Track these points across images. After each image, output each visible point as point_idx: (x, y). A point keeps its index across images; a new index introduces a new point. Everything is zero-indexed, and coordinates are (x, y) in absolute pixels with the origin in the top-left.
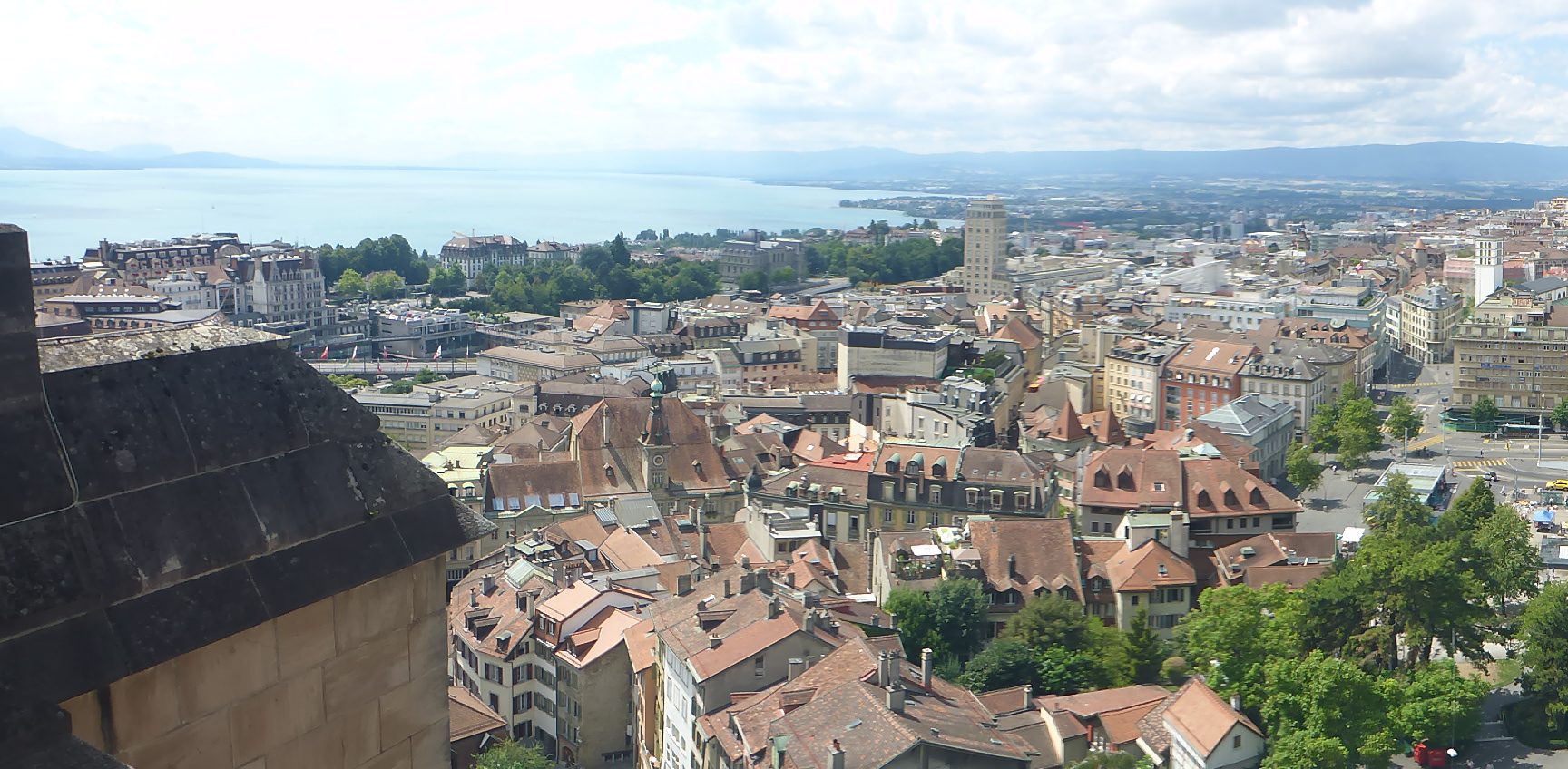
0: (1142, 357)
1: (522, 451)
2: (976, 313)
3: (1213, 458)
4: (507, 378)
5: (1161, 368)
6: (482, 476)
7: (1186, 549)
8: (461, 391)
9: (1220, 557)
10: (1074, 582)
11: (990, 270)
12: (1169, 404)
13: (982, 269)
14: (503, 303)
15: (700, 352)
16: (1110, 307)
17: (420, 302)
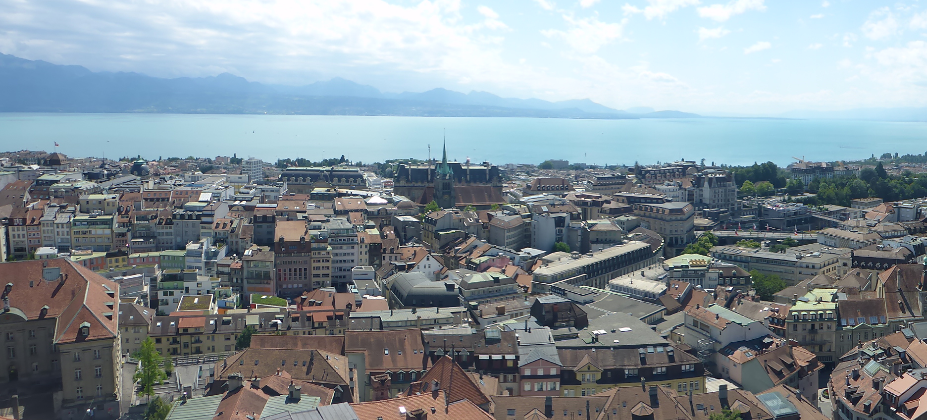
1: (850, 291)
4: (834, 245)
6: (836, 307)
8: (812, 253)
17: (782, 198)
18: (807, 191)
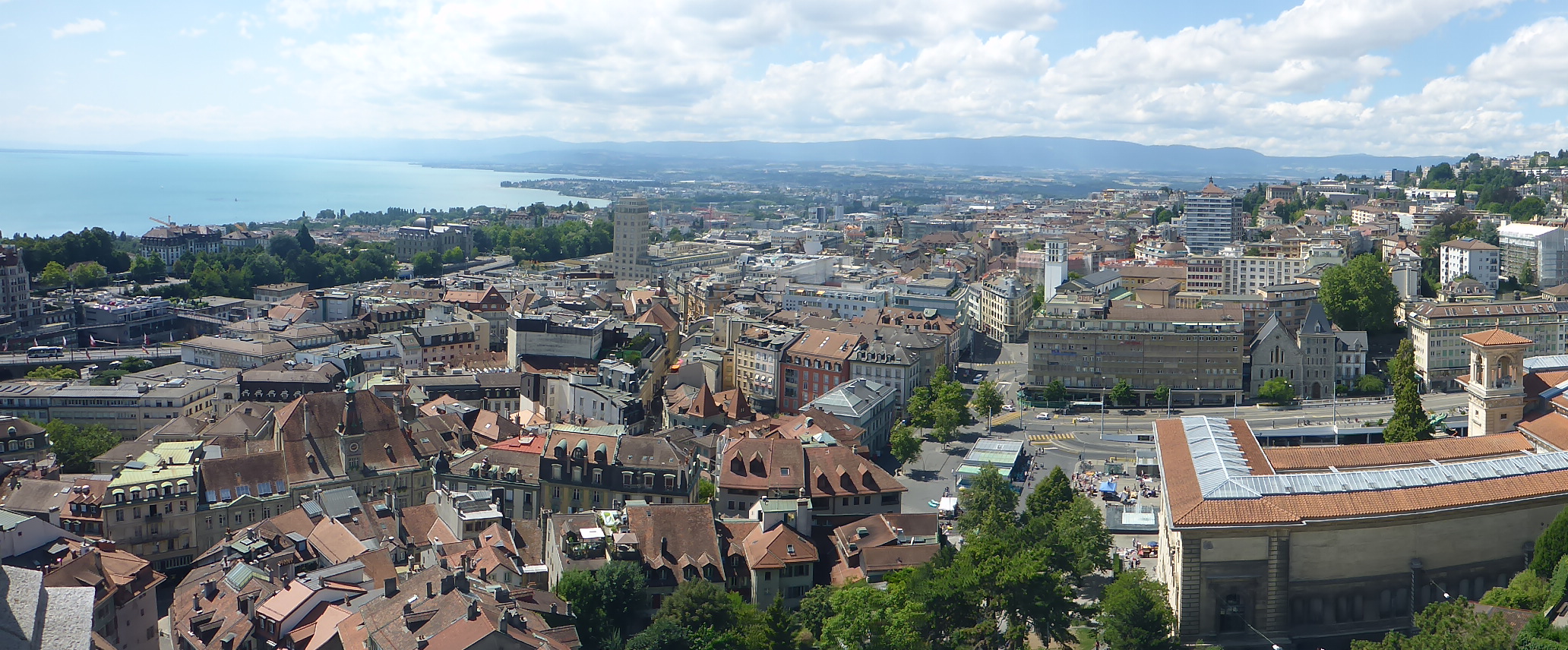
0: (766, 344)
1: (229, 442)
2: (624, 297)
3: (830, 445)
4: (209, 364)
5: (781, 354)
6: (194, 473)
7: (810, 529)
8: (167, 380)
9: (840, 538)
10: (716, 560)
11: (635, 257)
12: (788, 384)
13: (628, 255)
14: (202, 288)
15: (383, 335)
16: (736, 295)
17: (123, 289)
18: (171, 275)
